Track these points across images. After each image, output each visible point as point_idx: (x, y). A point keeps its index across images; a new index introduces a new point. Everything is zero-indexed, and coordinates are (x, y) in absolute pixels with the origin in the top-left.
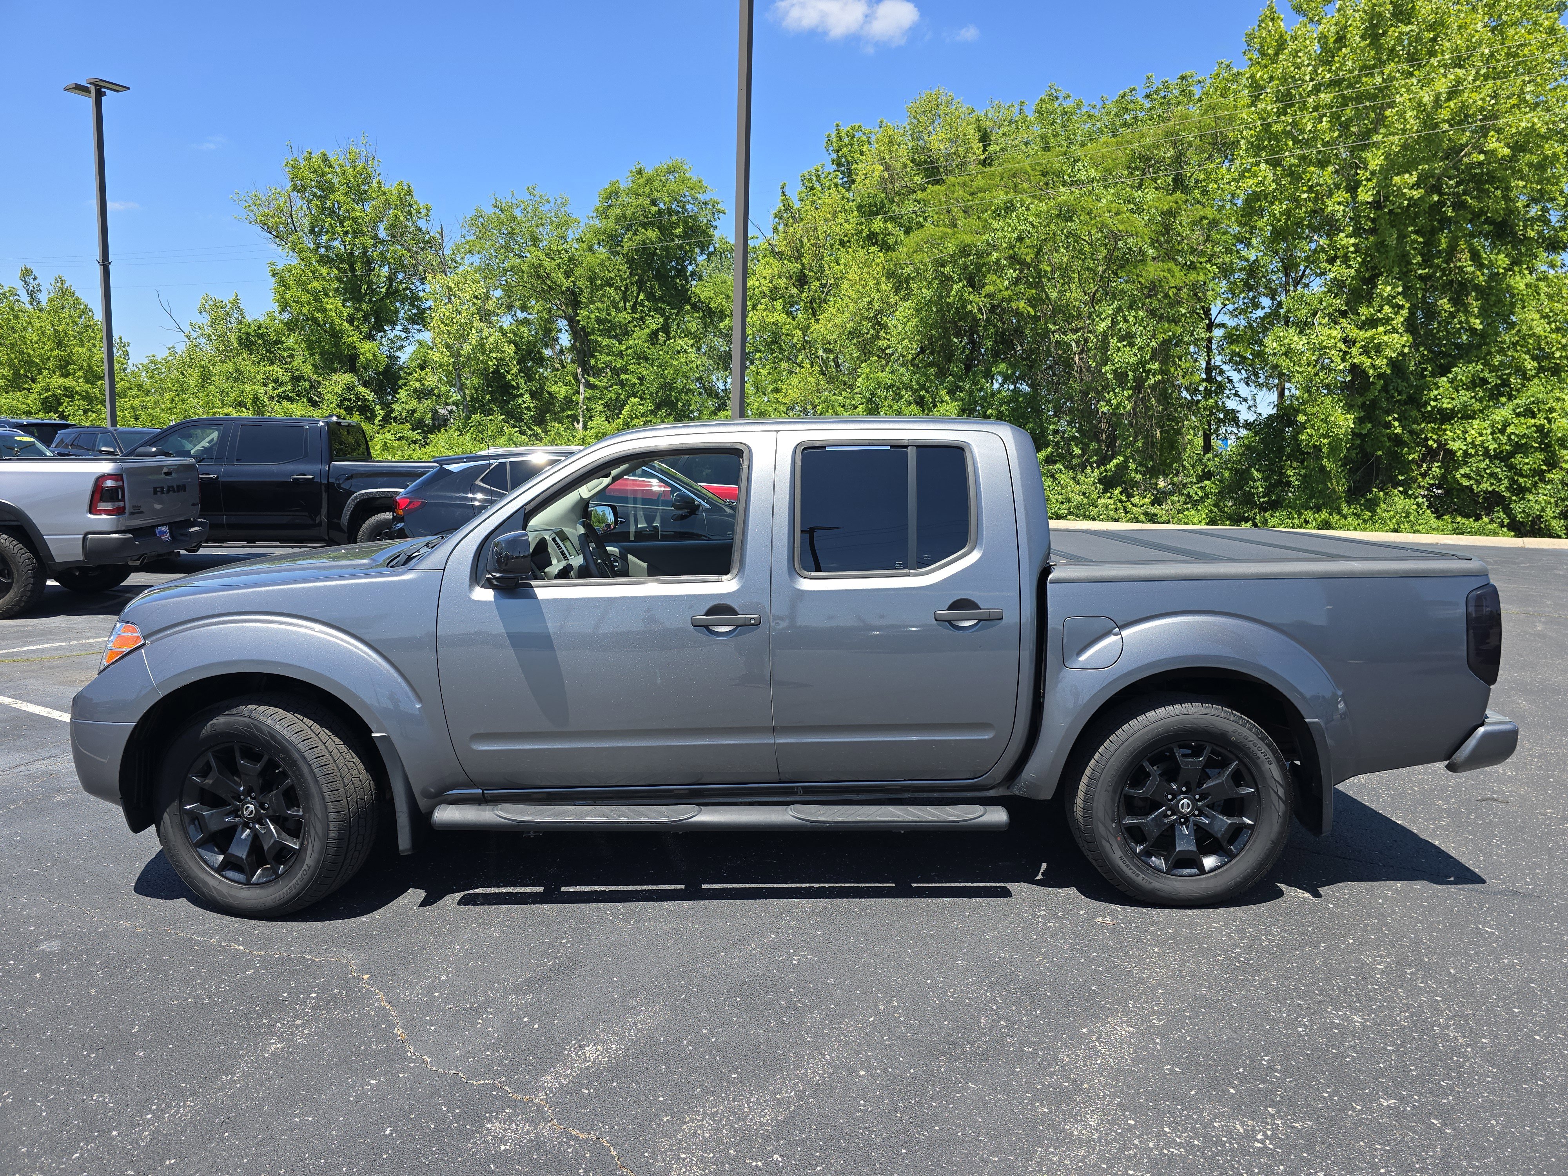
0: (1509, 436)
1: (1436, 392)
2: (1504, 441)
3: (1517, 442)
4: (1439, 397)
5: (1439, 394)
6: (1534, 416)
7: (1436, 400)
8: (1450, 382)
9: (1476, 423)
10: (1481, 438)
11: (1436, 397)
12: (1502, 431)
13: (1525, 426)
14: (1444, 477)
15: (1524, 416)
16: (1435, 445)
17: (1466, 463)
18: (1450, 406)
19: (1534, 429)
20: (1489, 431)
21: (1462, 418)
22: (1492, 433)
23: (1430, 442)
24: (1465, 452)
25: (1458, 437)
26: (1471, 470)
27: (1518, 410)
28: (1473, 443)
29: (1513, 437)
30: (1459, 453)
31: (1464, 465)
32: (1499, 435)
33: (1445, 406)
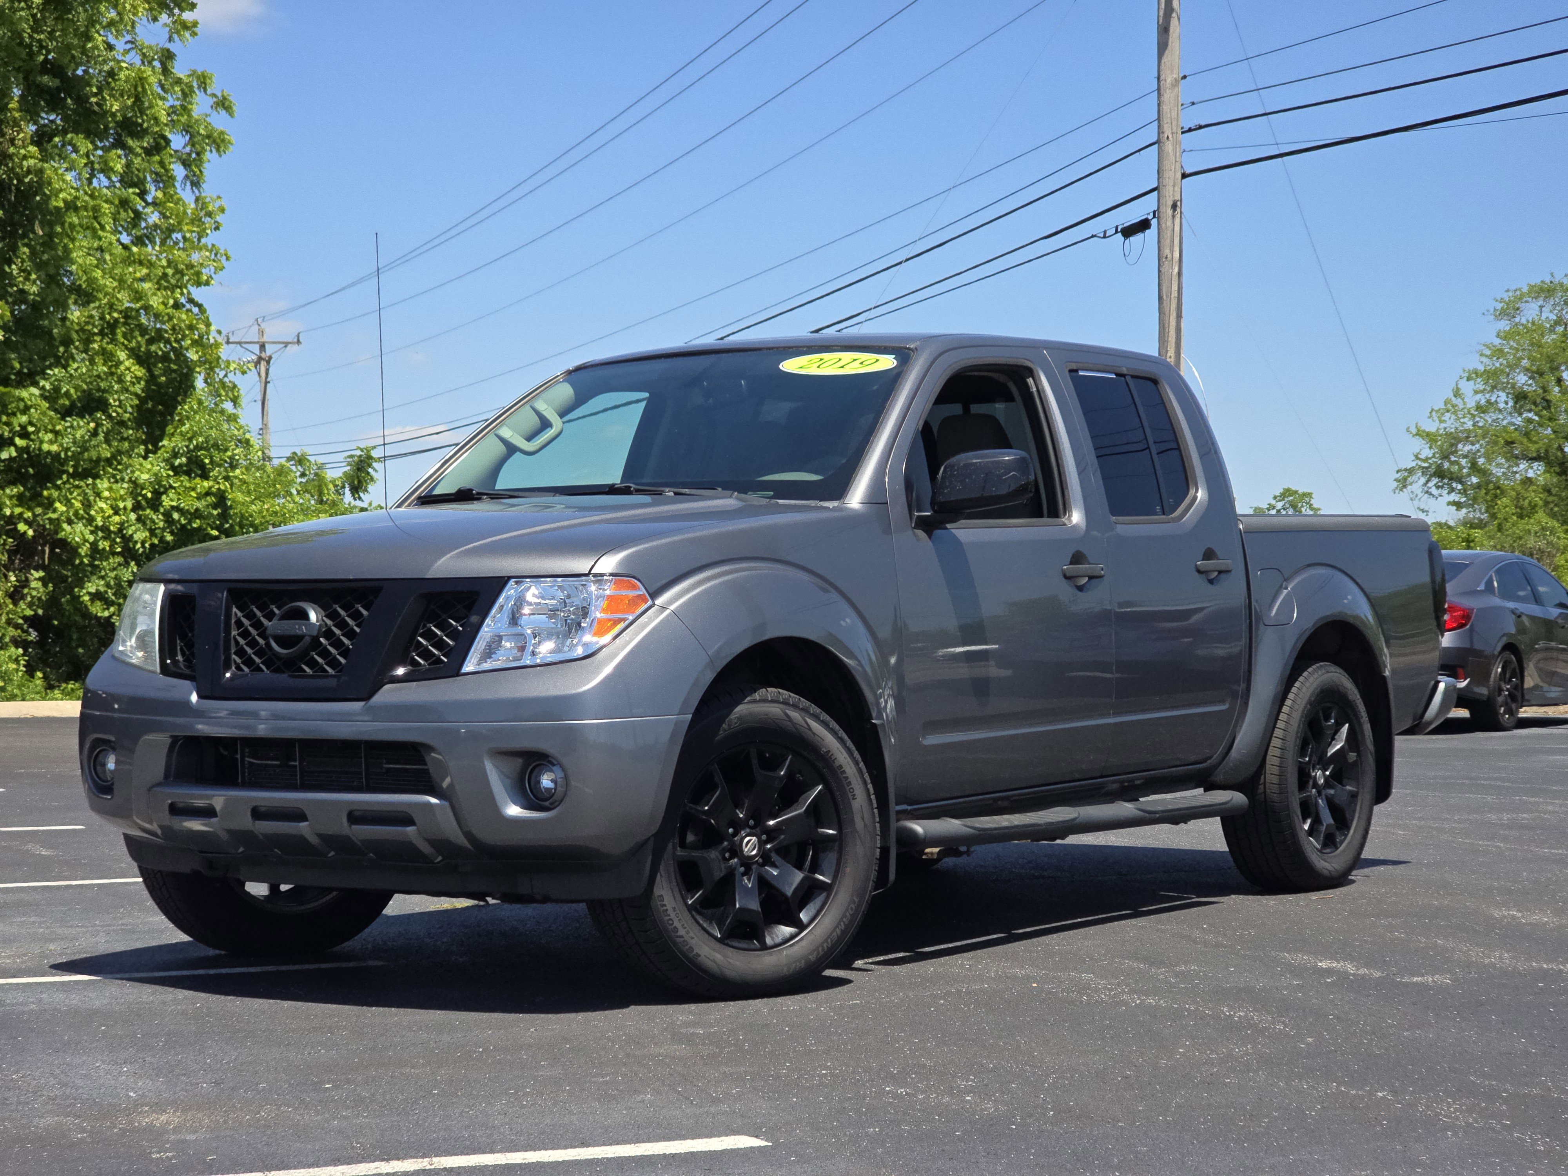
0: (167, 515)
1: (24, 419)
2: (161, 524)
3: (183, 527)
4: (31, 429)
5: (31, 423)
6: (205, 476)
7: (24, 435)
8: (45, 398)
9: (103, 484)
10: (117, 519)
11: (23, 427)
12: (155, 504)
13: (193, 494)
14: (52, 603)
15: (188, 473)
16: (30, 533)
17: (95, 569)
18: (54, 448)
19: (211, 499)
20: (129, 504)
21: (75, 475)
22: (137, 507)
23: (22, 527)
24: (94, 545)
25: (76, 514)
26: (108, 585)
27: (177, 462)
28: (105, 529)
29: (176, 516)
30: (83, 551)
31: (92, 573)
32: (148, 511)
33: (46, 447)
